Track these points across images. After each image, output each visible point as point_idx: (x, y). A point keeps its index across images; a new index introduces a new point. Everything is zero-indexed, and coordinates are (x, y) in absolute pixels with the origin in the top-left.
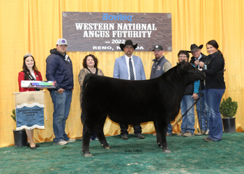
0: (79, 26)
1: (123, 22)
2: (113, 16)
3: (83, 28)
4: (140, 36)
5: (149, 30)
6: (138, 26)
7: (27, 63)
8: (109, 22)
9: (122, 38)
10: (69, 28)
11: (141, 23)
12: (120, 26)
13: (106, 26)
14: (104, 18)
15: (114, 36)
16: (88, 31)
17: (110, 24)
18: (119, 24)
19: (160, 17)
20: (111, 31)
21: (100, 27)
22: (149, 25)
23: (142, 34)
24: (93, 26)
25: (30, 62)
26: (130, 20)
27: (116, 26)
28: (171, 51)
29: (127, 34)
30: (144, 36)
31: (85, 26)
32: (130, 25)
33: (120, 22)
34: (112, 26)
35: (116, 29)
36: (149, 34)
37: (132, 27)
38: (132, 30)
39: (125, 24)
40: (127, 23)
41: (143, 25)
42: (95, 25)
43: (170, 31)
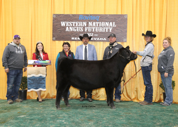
0: (63, 24)
1: (92, 21)
2: (86, 17)
3: (66, 25)
4: (104, 31)
5: (111, 27)
6: (103, 24)
7: (38, 47)
8: (83, 21)
9: (92, 32)
10: (57, 25)
11: (105, 21)
12: (90, 24)
13: (80, 24)
14: (80, 18)
15: (86, 31)
16: (69, 27)
17: (84, 23)
18: (90, 23)
19: (119, 18)
20: (84, 27)
21: (77, 24)
22: (111, 23)
23: (105, 29)
24: (72, 24)
25: (40, 47)
26: (98, 20)
27: (88, 23)
28: (126, 42)
29: (95, 29)
30: (107, 31)
31: (67, 24)
32: (97, 23)
33: (90, 21)
34: (85, 24)
35: (87, 26)
36: (111, 30)
37: (99, 25)
38: (99, 27)
39: (94, 23)
40: (95, 22)
41: (106, 23)
42: (74, 23)
43: (126, 27)
